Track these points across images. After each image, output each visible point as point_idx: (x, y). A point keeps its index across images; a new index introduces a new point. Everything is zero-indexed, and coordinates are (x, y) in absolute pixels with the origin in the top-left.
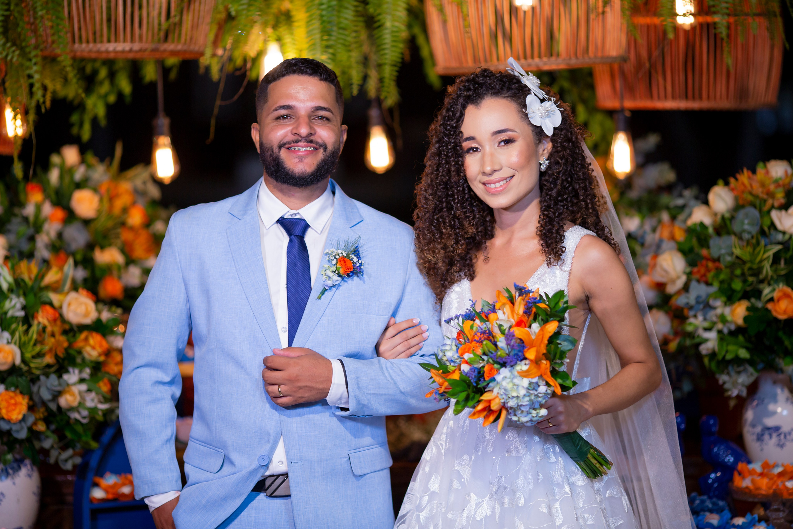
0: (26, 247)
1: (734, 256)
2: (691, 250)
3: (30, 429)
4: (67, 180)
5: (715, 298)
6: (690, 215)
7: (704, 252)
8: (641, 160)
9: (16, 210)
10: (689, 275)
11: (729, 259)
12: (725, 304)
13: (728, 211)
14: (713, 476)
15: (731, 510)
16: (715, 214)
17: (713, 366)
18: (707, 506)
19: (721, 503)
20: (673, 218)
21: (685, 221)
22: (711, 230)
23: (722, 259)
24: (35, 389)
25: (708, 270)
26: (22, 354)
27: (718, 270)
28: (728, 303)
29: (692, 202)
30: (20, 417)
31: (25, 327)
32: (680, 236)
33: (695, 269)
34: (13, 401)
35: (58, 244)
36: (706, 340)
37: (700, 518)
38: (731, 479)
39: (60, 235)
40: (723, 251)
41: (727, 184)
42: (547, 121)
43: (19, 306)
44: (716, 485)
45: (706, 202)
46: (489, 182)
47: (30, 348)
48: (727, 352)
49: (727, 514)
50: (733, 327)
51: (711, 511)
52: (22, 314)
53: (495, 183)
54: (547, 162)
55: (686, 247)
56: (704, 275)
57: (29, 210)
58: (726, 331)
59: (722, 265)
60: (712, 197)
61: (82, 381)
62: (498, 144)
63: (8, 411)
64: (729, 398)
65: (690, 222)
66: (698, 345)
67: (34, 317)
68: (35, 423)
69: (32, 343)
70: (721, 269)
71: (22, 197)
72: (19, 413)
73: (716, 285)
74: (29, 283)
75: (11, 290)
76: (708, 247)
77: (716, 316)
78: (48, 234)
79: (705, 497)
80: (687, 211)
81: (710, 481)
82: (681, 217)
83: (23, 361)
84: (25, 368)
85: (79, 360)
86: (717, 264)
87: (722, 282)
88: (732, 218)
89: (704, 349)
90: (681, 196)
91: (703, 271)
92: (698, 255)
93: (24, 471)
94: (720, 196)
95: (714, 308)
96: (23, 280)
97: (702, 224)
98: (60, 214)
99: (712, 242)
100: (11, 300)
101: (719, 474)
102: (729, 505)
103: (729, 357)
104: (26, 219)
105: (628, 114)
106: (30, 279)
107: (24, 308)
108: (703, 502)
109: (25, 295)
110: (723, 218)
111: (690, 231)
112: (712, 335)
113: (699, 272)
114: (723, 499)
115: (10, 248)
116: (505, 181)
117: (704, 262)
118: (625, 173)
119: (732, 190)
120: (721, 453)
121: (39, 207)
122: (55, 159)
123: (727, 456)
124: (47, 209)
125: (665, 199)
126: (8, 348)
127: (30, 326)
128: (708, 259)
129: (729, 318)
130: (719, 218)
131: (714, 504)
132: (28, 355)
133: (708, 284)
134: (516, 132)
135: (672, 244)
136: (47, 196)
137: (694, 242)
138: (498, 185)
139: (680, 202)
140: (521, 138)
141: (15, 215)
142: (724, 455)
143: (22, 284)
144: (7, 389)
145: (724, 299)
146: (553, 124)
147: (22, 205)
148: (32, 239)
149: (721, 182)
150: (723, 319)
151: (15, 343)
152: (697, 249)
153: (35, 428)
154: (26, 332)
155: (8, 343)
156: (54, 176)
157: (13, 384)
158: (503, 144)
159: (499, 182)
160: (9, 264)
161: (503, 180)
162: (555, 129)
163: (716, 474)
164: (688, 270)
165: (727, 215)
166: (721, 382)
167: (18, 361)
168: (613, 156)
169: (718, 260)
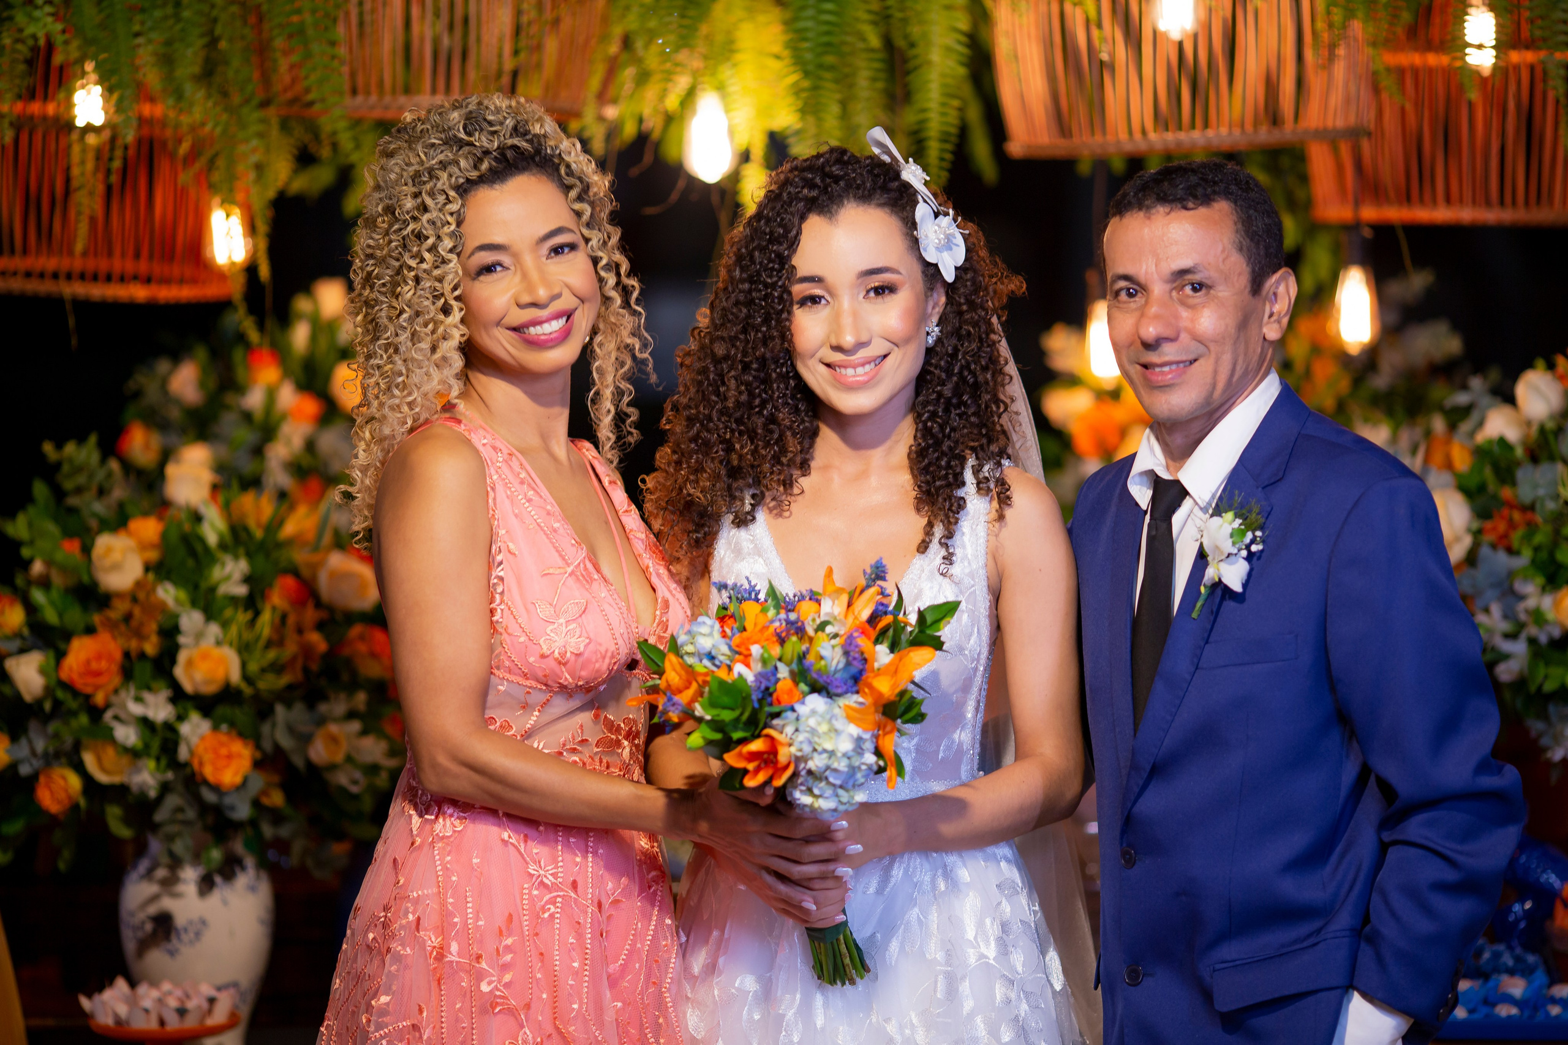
0: (248, 467)
1: (1561, 501)
2: (1482, 488)
3: (256, 804)
4: (323, 344)
5: (1526, 579)
6: (1481, 424)
7: (1506, 493)
8: (1393, 318)
9: (230, 398)
10: (1477, 534)
11: (1551, 506)
12: (1544, 590)
13: (1552, 417)
14: (1517, 908)
15: (1549, 972)
16: (1529, 423)
17: (1519, 704)
18: (1505, 964)
19: (1531, 959)
20: (1452, 427)
21: (1472, 434)
22: (1519, 452)
23: (1538, 506)
24: (266, 729)
25: (1512, 525)
26: (244, 665)
27: (1532, 528)
28: (1548, 588)
29: (1486, 400)
30: (238, 780)
31: (249, 615)
32: (1462, 460)
33: (1489, 525)
34: (224, 751)
35: (306, 461)
36: (1505, 657)
37: (1491, 984)
38: (1550, 914)
39: (310, 446)
40: (1541, 492)
41: (1551, 366)
42: (946, 255)
43: (237, 576)
44: (1522, 925)
45: (1510, 399)
46: (844, 364)
47: (257, 653)
48: (1546, 677)
49: (1540, 977)
50: (1557, 633)
51: (1512, 972)
52: (241, 590)
53: (854, 367)
54: (936, 329)
55: (1473, 483)
56: (1504, 536)
57: (254, 399)
58: (1543, 639)
59: (1539, 519)
60: (1522, 390)
61: (351, 715)
62: (865, 293)
63: (216, 769)
64: (1549, 764)
65: (1481, 438)
66: (1491, 666)
67: (264, 596)
68: (265, 792)
69: (261, 643)
70: (1537, 526)
71: (241, 373)
72: (236, 774)
73: (1527, 554)
74: (258, 534)
75: (223, 546)
76: (1514, 483)
77: (1527, 611)
78: (288, 442)
79: (1501, 947)
80: (1475, 417)
81: (1511, 918)
82: (1465, 427)
83: (246, 677)
84: (247, 690)
85: (345, 677)
86: (1529, 515)
87: (1537, 549)
88: (1559, 431)
89: (1506, 672)
90: (1464, 387)
91: (1502, 527)
92: (1495, 497)
93: (243, 880)
94: (1537, 390)
95: (1522, 598)
96: (246, 529)
97: (1502, 441)
98: (310, 406)
99: (1520, 474)
100: (223, 565)
101: (1528, 905)
102: (1546, 962)
103: (1549, 686)
104: (247, 417)
105: (1367, 233)
106: (259, 525)
107: (248, 580)
108: (1496, 955)
109: (249, 555)
110: (1542, 430)
111: (1482, 454)
112: (1519, 648)
113: (1494, 529)
114: (1533, 950)
115: (220, 468)
116: (873, 364)
117: (1506, 512)
118: (1361, 343)
119: (1561, 378)
120: (1533, 866)
121: (271, 394)
122: (302, 304)
123: (1544, 871)
124: (288, 396)
125: (1438, 391)
126: (217, 652)
127: (257, 614)
128: (1511, 506)
129: (1550, 616)
130: (1534, 430)
131: (1518, 959)
132: (253, 667)
133: (1511, 551)
134: (899, 273)
135: (1446, 477)
136: (287, 373)
137: (1488, 473)
138: (860, 370)
139: (1462, 398)
140: (907, 286)
141: (228, 408)
142: (1539, 870)
143: (243, 535)
144: (216, 728)
145: (1540, 580)
146: (955, 261)
147: (240, 389)
148: (258, 452)
149: (1540, 363)
150: (1537, 616)
151: (231, 644)
152: (1492, 485)
153: (266, 801)
154: (252, 623)
155: (219, 643)
156: (300, 336)
157: (224, 719)
158: (872, 294)
159: (863, 365)
160: (221, 498)
161: (869, 363)
162: (956, 268)
163: (1523, 904)
164: (1475, 525)
165: (1550, 425)
166: (1533, 734)
167: (235, 676)
168: (1338, 311)
169: (1531, 508)
